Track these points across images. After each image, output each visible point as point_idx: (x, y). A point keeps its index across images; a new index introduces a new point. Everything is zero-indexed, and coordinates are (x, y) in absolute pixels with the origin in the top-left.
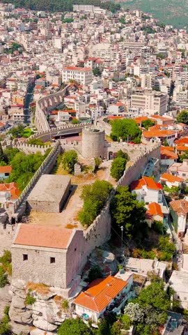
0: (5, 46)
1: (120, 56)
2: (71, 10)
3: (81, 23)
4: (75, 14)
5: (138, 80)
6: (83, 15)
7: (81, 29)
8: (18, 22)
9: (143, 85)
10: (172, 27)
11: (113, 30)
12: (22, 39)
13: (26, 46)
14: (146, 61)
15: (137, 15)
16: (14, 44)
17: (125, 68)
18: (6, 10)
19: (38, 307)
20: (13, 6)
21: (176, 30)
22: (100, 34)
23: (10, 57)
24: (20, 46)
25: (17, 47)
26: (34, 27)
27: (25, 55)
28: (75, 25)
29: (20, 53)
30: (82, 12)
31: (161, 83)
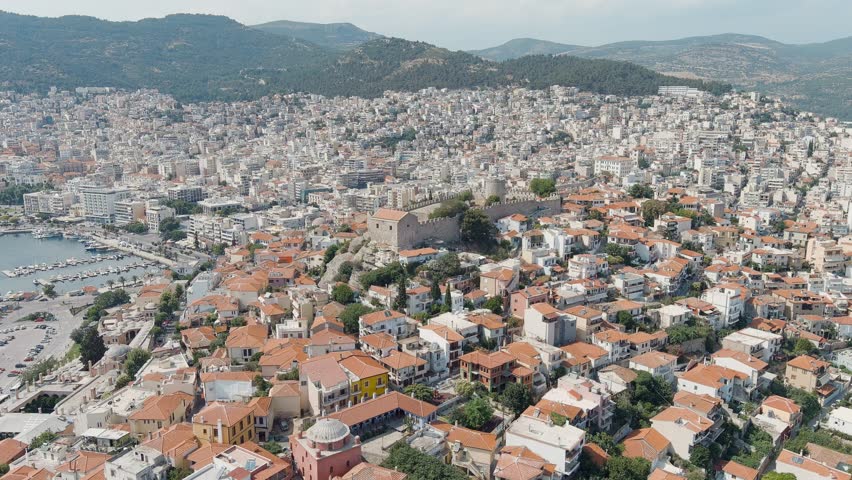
0: (548, 136)
1: (681, 146)
2: (655, 92)
3: (661, 109)
4: (657, 98)
5: (695, 175)
6: (669, 99)
7: (659, 116)
8: (574, 108)
9: (700, 181)
10: (810, 114)
11: (701, 117)
12: (572, 128)
13: (575, 136)
14: (716, 153)
15: (753, 98)
16: (560, 133)
17: (685, 162)
18: (566, 95)
19: (379, 255)
20: (576, 90)
21: (817, 119)
22: (682, 122)
23: (550, 147)
24: (567, 135)
25: (564, 137)
26: (595, 114)
27: (571, 146)
28: (651, 111)
29: (567, 143)
30: (668, 95)
31: (726, 180)
